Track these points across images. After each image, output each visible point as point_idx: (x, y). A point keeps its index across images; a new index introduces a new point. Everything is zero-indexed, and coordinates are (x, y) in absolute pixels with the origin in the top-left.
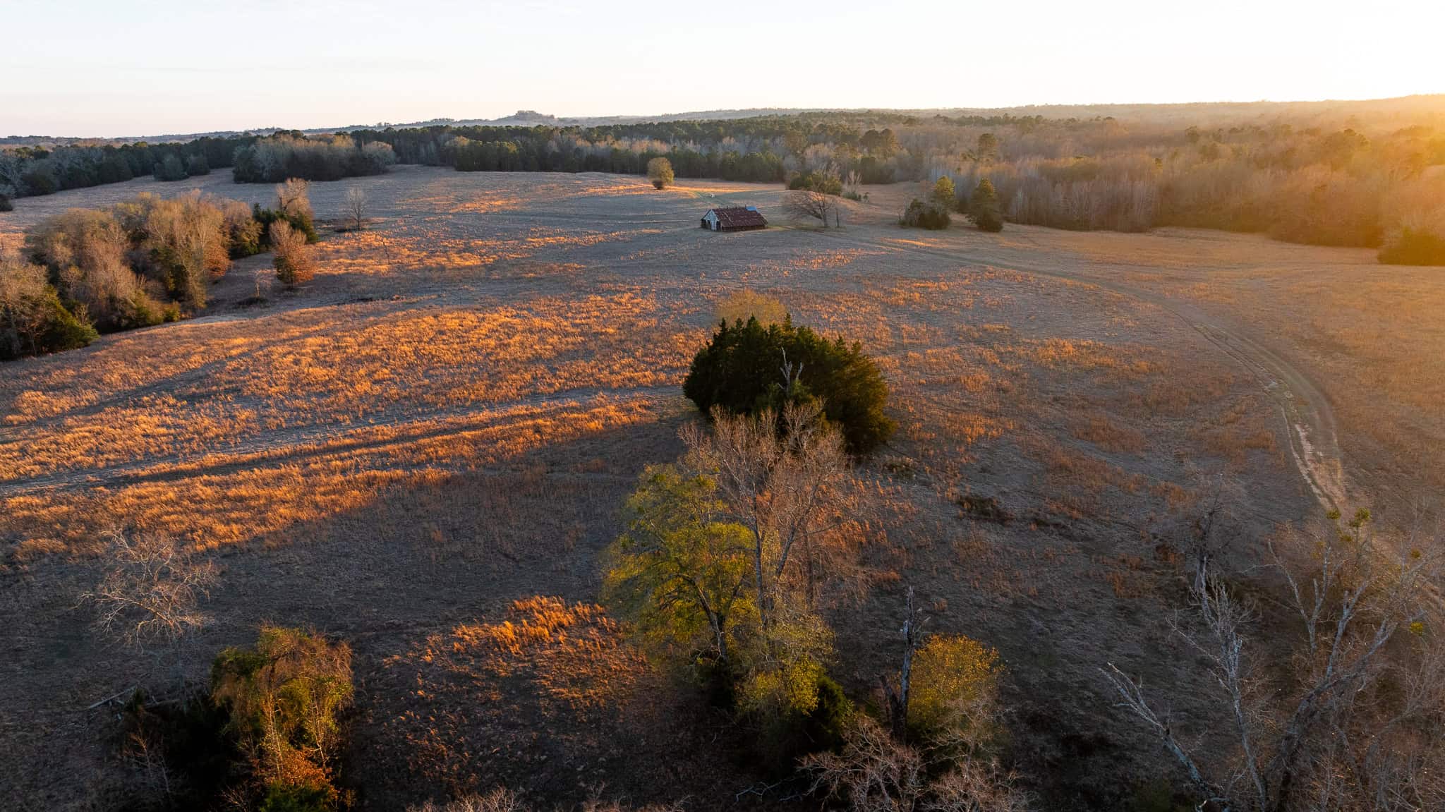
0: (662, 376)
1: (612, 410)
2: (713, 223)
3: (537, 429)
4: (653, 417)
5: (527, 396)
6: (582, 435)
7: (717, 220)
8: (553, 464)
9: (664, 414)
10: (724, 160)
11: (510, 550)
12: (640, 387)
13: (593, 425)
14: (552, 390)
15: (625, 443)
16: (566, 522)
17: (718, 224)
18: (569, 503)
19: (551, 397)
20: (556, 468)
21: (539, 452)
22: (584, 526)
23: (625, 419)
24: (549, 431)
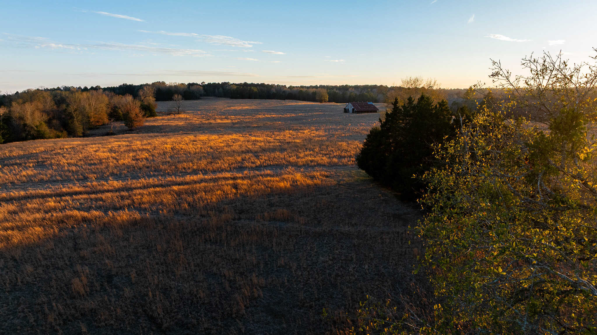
0: (335, 160)
1: (298, 176)
2: (351, 110)
3: (235, 186)
4: (332, 182)
5: (234, 168)
6: (272, 191)
7: (353, 108)
8: (241, 212)
9: (341, 180)
10: (350, 96)
11: (160, 311)
12: (319, 165)
13: (282, 184)
14: (254, 165)
15: (310, 198)
16: (242, 274)
17: (353, 109)
18: (250, 251)
19: (252, 169)
20: (243, 216)
21: (231, 202)
22: (263, 281)
23: (309, 182)
24: (245, 187)
